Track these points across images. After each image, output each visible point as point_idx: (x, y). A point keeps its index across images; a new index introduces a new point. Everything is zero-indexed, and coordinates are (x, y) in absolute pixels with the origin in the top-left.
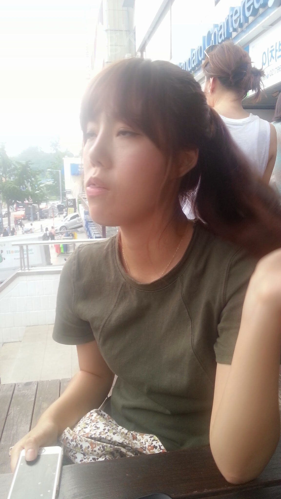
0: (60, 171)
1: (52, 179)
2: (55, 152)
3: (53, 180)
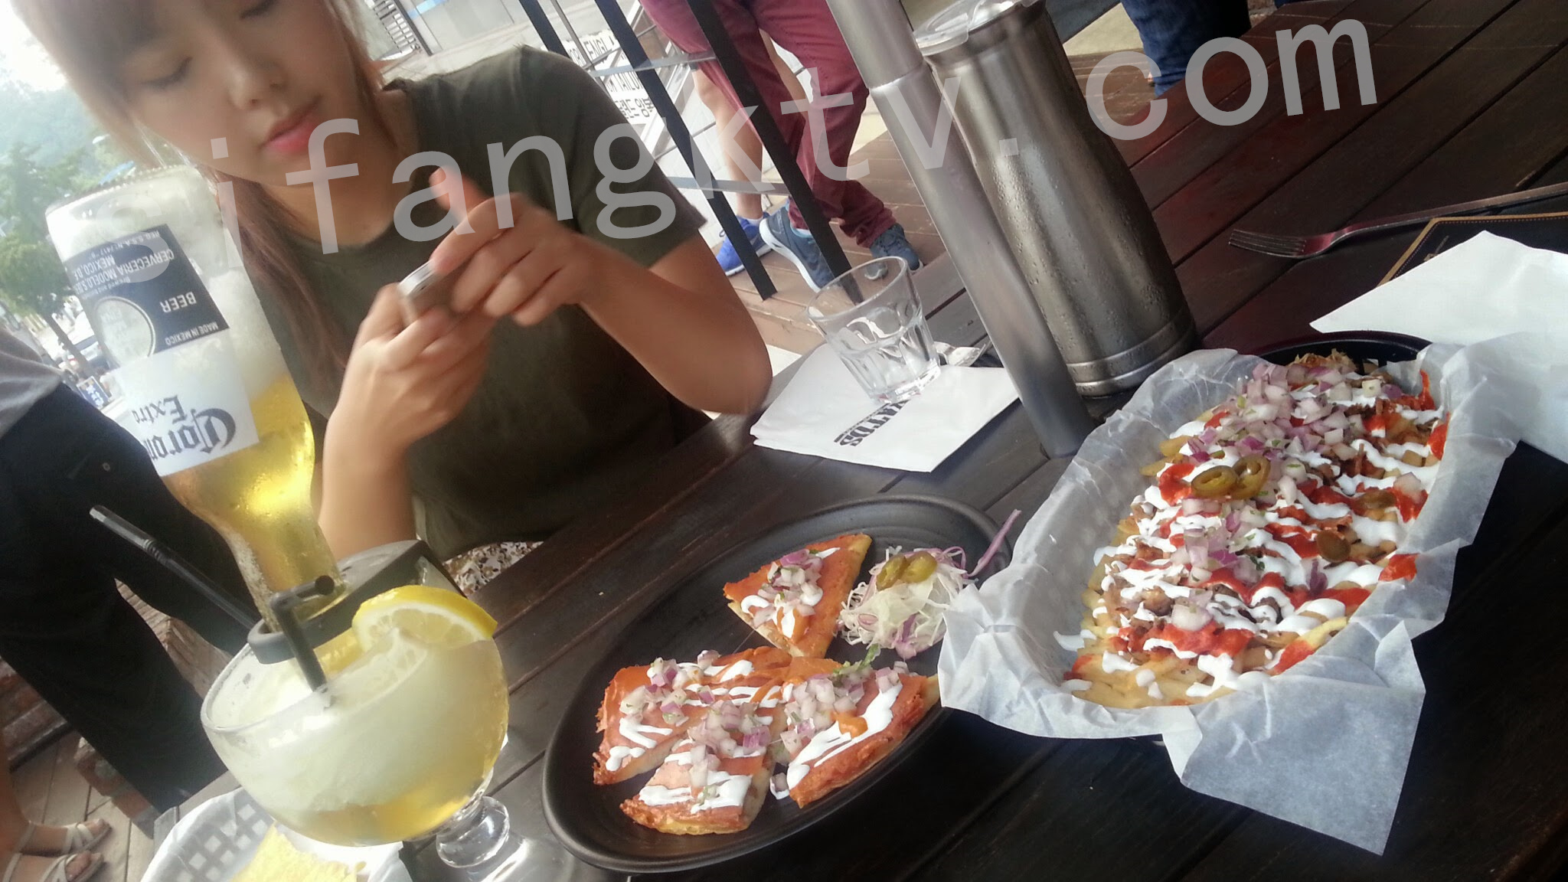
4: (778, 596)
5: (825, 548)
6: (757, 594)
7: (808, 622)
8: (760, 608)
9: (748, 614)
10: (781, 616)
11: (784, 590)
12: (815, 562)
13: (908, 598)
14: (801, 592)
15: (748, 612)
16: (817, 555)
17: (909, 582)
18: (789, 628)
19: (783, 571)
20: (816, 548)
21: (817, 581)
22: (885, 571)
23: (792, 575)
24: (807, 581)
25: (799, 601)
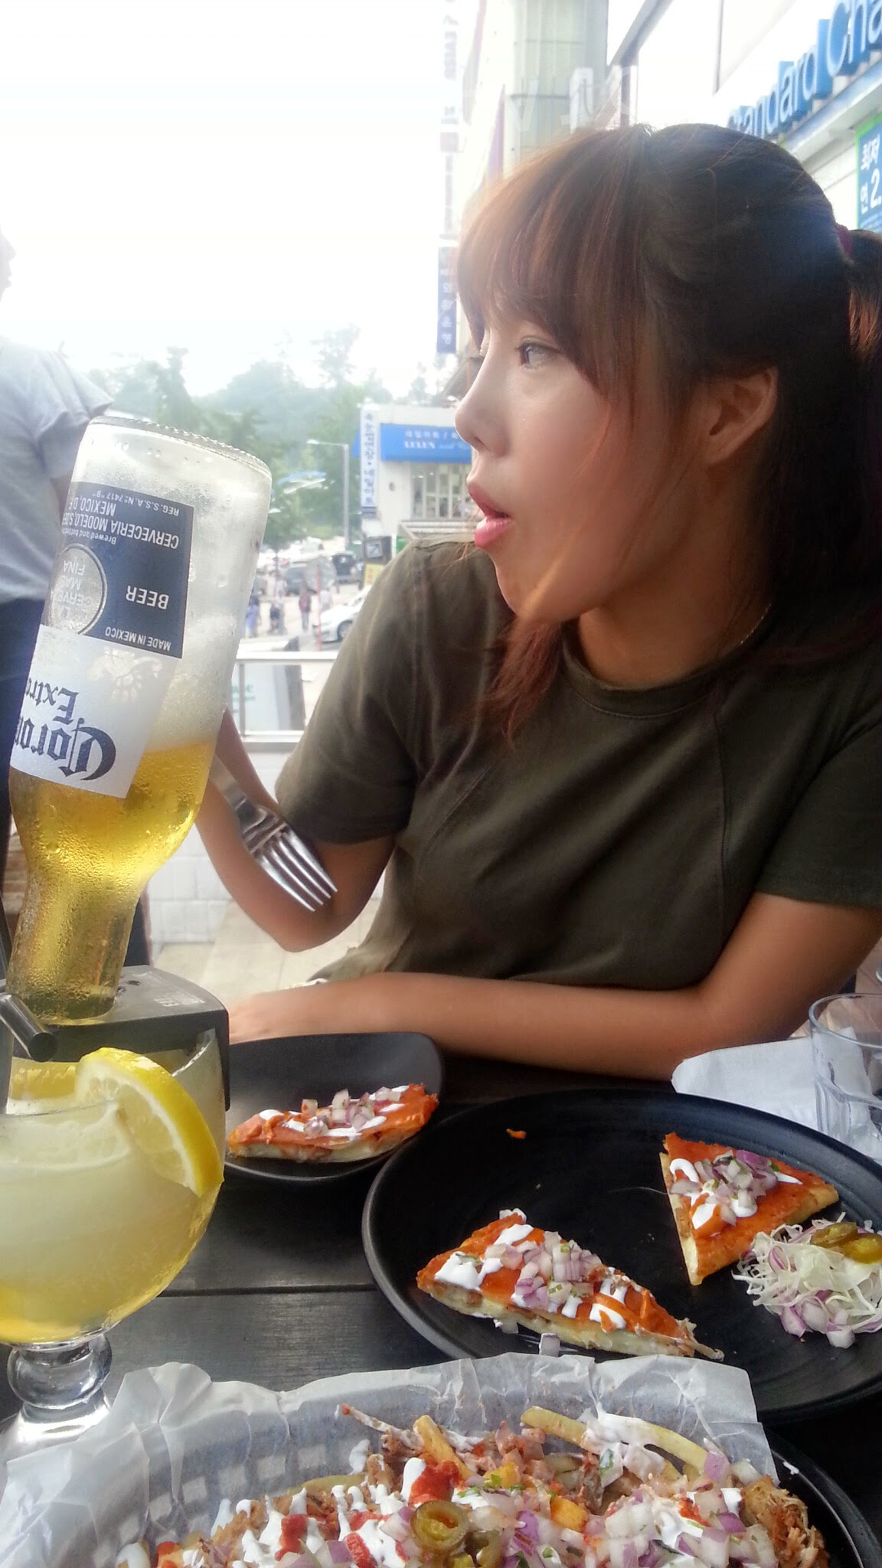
0: (346, 447)
1: (321, 470)
2: (332, 384)
3: (324, 474)
4: (712, 1182)
5: (789, 1172)
6: (693, 1164)
7: (723, 1229)
8: (687, 1178)
9: (672, 1175)
10: (702, 1201)
11: (722, 1180)
12: (770, 1179)
13: (836, 1271)
14: (735, 1196)
15: (673, 1172)
16: (776, 1173)
17: (847, 1255)
18: (701, 1218)
19: (733, 1163)
20: (780, 1165)
21: (758, 1197)
22: (829, 1231)
23: (739, 1173)
24: (749, 1189)
25: (728, 1201)
